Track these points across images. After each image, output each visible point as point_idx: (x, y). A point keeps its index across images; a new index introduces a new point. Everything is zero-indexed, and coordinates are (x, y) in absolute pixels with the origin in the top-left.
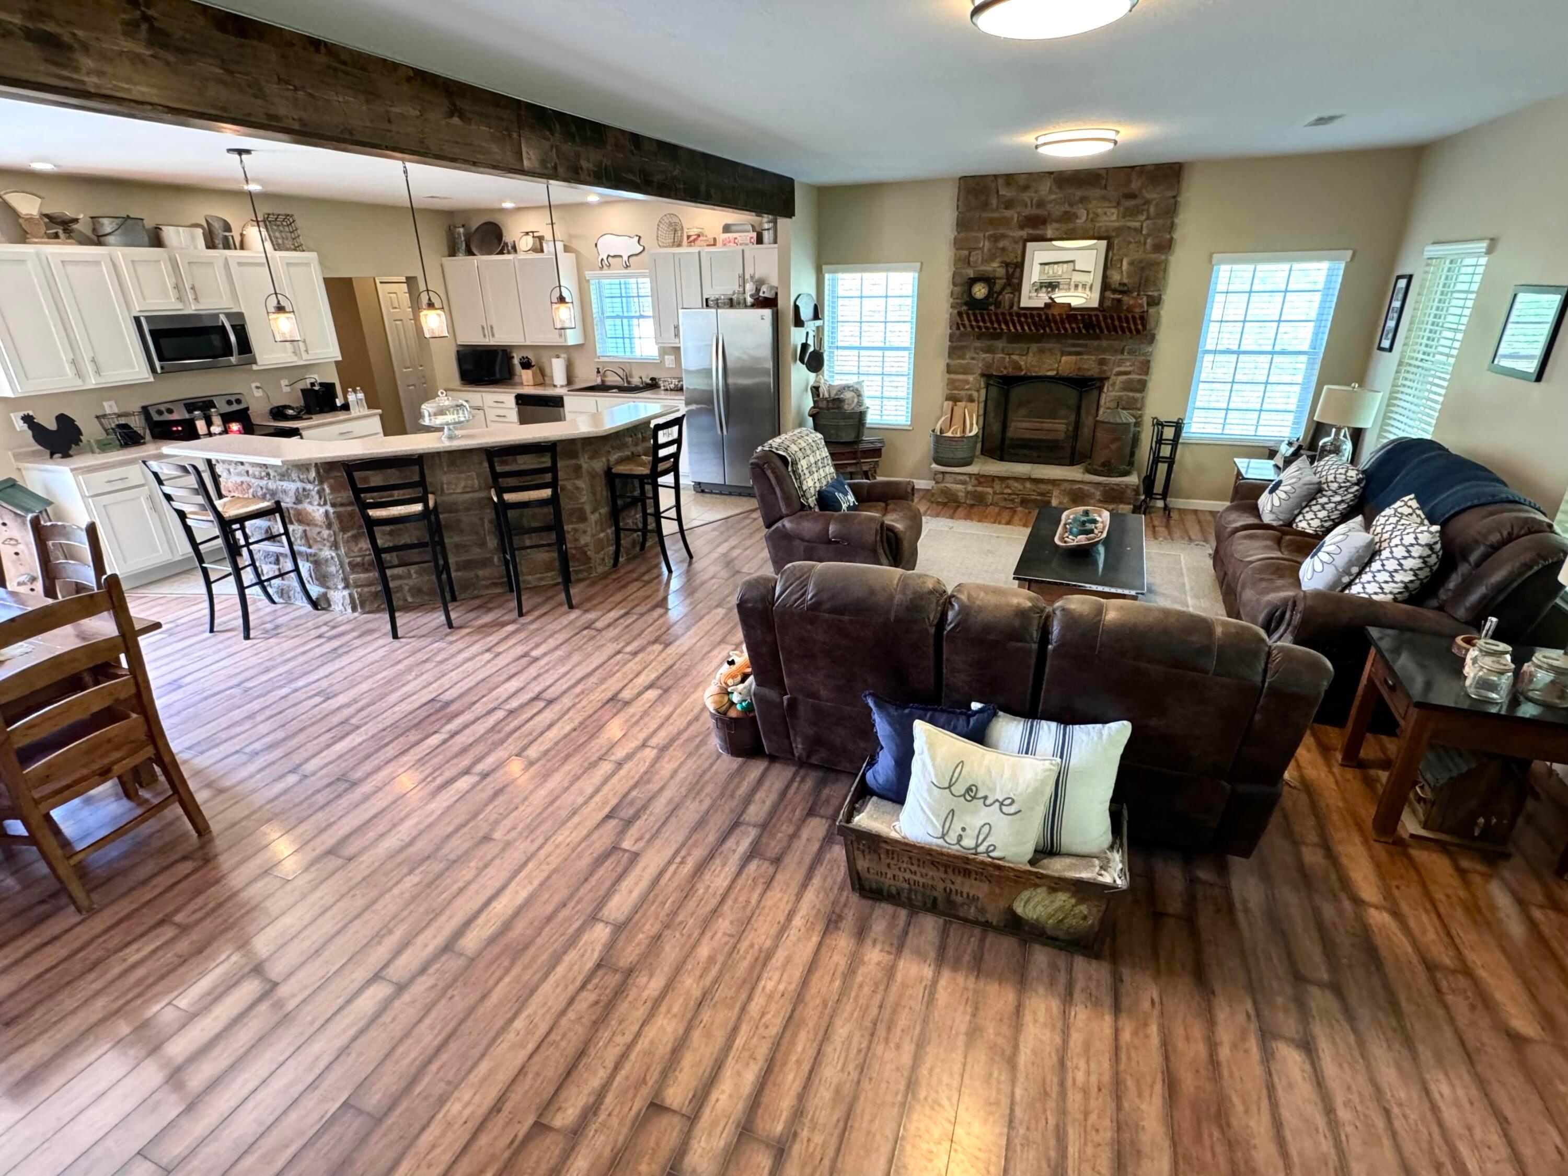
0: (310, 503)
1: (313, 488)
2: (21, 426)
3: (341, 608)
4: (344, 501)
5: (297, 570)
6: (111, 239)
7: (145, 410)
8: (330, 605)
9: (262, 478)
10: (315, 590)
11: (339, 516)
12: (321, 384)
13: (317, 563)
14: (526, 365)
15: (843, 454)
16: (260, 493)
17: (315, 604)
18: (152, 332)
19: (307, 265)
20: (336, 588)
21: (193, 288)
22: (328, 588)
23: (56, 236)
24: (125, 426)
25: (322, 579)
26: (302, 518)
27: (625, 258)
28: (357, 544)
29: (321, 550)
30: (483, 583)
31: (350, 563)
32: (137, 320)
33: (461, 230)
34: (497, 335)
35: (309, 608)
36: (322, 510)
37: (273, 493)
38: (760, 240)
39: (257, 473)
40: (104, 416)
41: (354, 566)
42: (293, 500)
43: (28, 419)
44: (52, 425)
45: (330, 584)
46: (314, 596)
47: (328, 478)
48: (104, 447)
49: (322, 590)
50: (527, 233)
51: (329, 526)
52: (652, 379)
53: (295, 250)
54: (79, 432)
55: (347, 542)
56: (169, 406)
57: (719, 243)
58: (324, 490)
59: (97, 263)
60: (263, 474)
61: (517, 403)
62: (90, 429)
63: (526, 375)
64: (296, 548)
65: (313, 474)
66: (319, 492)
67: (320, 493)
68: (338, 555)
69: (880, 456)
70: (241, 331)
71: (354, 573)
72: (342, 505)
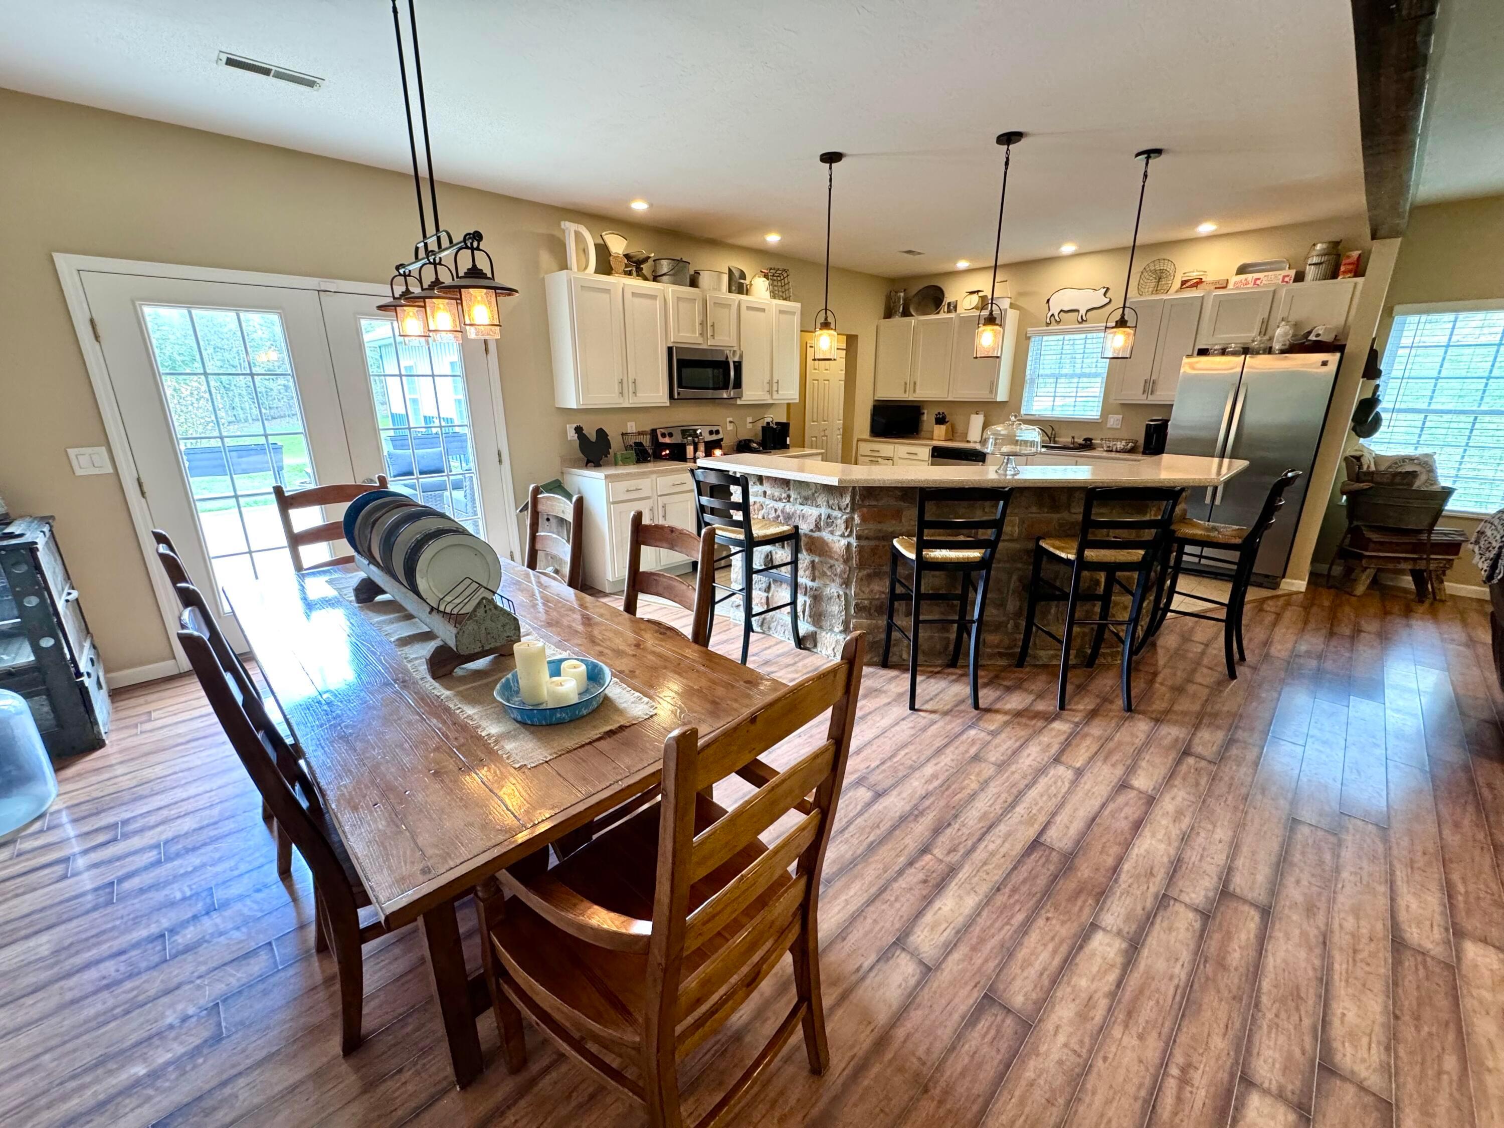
0: (832, 533)
1: (840, 518)
2: (572, 435)
3: (830, 651)
4: (871, 534)
5: (793, 603)
6: (665, 278)
7: (654, 431)
8: (815, 646)
9: (780, 500)
10: (804, 627)
11: (860, 549)
12: (777, 424)
13: (817, 598)
14: (941, 420)
15: (1397, 544)
16: (772, 515)
17: (800, 642)
18: (678, 361)
19: (793, 313)
20: (831, 630)
21: (713, 326)
22: (821, 628)
23: (629, 273)
24: (639, 444)
25: (817, 617)
26: (817, 547)
27: (1083, 312)
28: (869, 584)
29: (826, 585)
30: (989, 650)
31: (856, 605)
32: (670, 350)
33: (902, 294)
34: (917, 391)
35: (792, 643)
36: (844, 542)
37: (788, 517)
38: (1300, 277)
39: (777, 494)
40: (627, 434)
41: (859, 608)
42: (812, 526)
43: (578, 430)
44: (593, 437)
45: (826, 624)
46: (802, 633)
47: (861, 507)
48: (625, 461)
49: (812, 629)
50: (972, 293)
51: (847, 560)
52: (1085, 440)
53: (785, 299)
54: (609, 446)
55: (860, 580)
56: (670, 430)
57: (1230, 286)
58: (853, 519)
59: (654, 297)
60: (784, 495)
61: (933, 456)
62: (616, 443)
63: (940, 431)
64: (800, 580)
65: (847, 500)
66: (847, 521)
67: (848, 523)
68: (846, 594)
69: (1457, 553)
70: (738, 366)
71: (856, 617)
72: (867, 538)
